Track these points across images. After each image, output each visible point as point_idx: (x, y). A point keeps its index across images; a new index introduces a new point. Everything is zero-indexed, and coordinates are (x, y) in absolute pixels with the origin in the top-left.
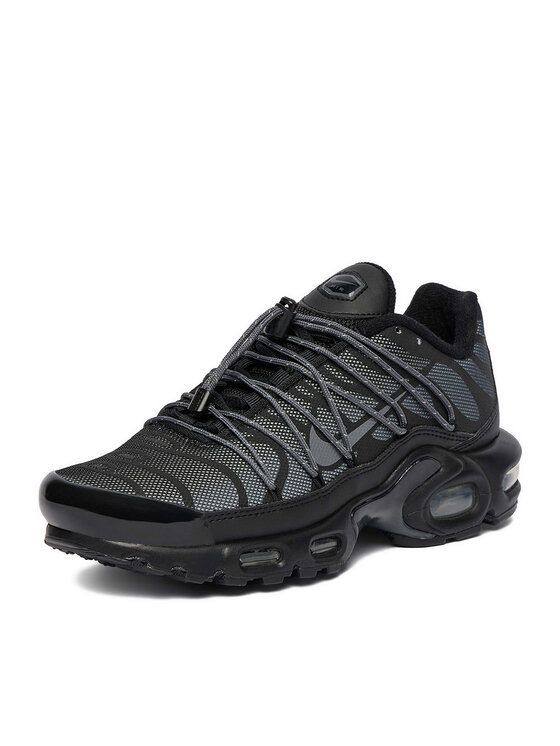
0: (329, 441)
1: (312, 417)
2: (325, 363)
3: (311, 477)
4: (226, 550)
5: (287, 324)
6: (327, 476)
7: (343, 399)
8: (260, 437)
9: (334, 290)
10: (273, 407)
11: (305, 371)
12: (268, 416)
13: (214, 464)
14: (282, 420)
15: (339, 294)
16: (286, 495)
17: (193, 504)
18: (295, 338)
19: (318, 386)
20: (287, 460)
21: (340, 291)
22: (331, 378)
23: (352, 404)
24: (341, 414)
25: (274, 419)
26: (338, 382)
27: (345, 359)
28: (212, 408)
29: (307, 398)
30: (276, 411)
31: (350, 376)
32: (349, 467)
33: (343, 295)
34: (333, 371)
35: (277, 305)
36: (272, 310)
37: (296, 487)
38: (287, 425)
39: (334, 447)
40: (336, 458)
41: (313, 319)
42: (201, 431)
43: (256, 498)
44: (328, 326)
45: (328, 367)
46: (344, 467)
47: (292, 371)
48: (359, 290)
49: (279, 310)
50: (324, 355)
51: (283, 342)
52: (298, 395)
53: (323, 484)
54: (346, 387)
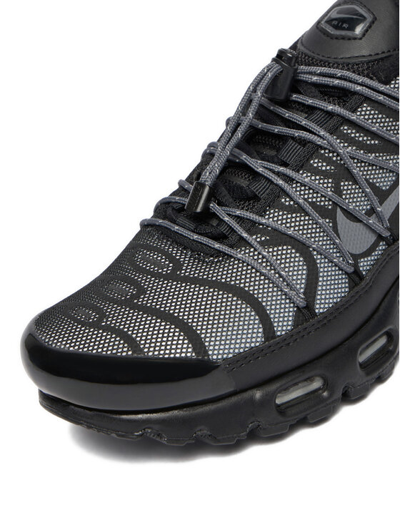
0: (361, 221)
1: (336, 198)
2: (342, 125)
3: (346, 273)
4: (258, 394)
5: (288, 82)
6: (364, 265)
7: (369, 165)
8: (278, 238)
9: (336, 27)
10: (288, 195)
11: (319, 141)
12: (283, 207)
13: (226, 288)
14: (301, 210)
15: (343, 33)
16: (320, 307)
17: (206, 352)
18: (301, 97)
19: (338, 155)
20: (315, 261)
21: (344, 29)
22: (352, 142)
23: (381, 168)
24: (369, 184)
25: (290, 210)
26: (361, 146)
27: (364, 115)
28: (213, 206)
29: (326, 175)
30: (291, 199)
31: (374, 135)
32: (387, 244)
33: (349, 33)
34: (353, 133)
35: (274, 60)
36: (269, 68)
37: (330, 292)
38: (307, 214)
39: (368, 226)
40: (372, 239)
41: (319, 70)
42: (205, 240)
43: (283, 323)
44: (338, 77)
45: (345, 129)
46: (382, 246)
47: (303, 142)
48: (367, 23)
49: (277, 68)
50: (338, 115)
51: (287, 104)
52: (316, 172)
53: (361, 277)
54: (370, 149)
